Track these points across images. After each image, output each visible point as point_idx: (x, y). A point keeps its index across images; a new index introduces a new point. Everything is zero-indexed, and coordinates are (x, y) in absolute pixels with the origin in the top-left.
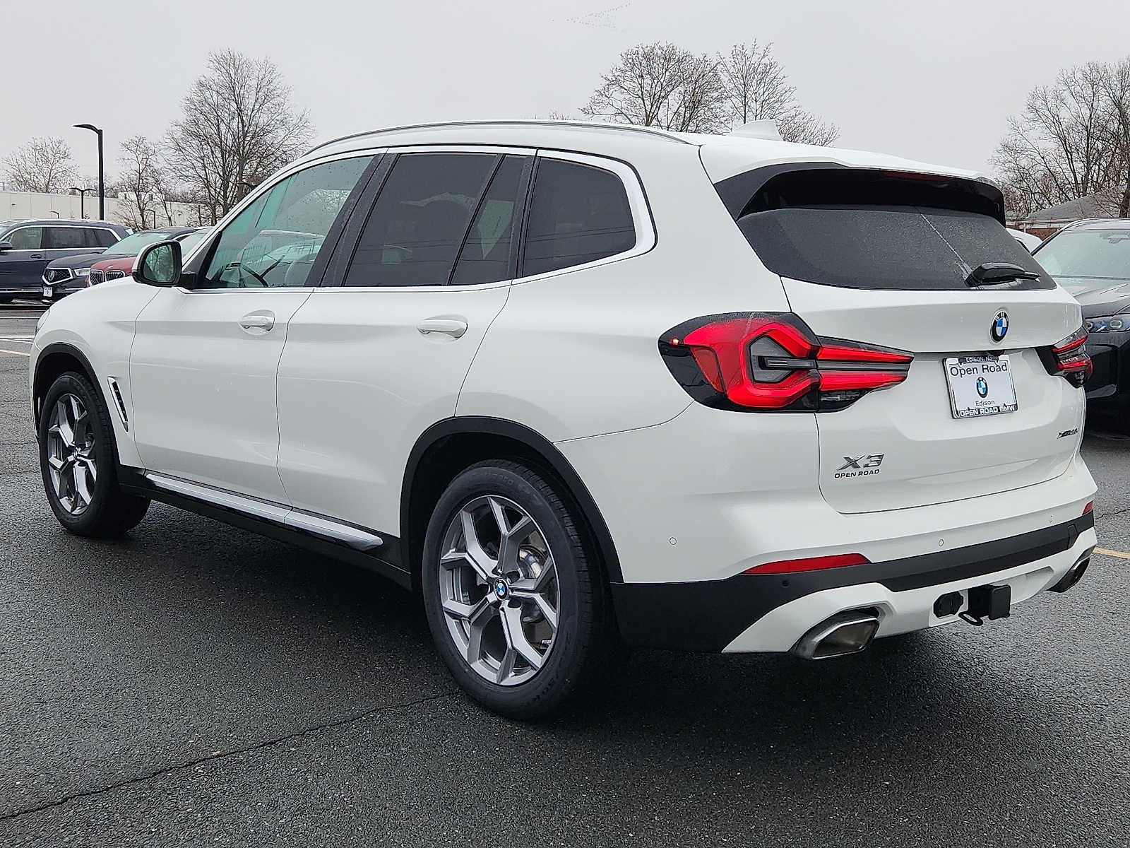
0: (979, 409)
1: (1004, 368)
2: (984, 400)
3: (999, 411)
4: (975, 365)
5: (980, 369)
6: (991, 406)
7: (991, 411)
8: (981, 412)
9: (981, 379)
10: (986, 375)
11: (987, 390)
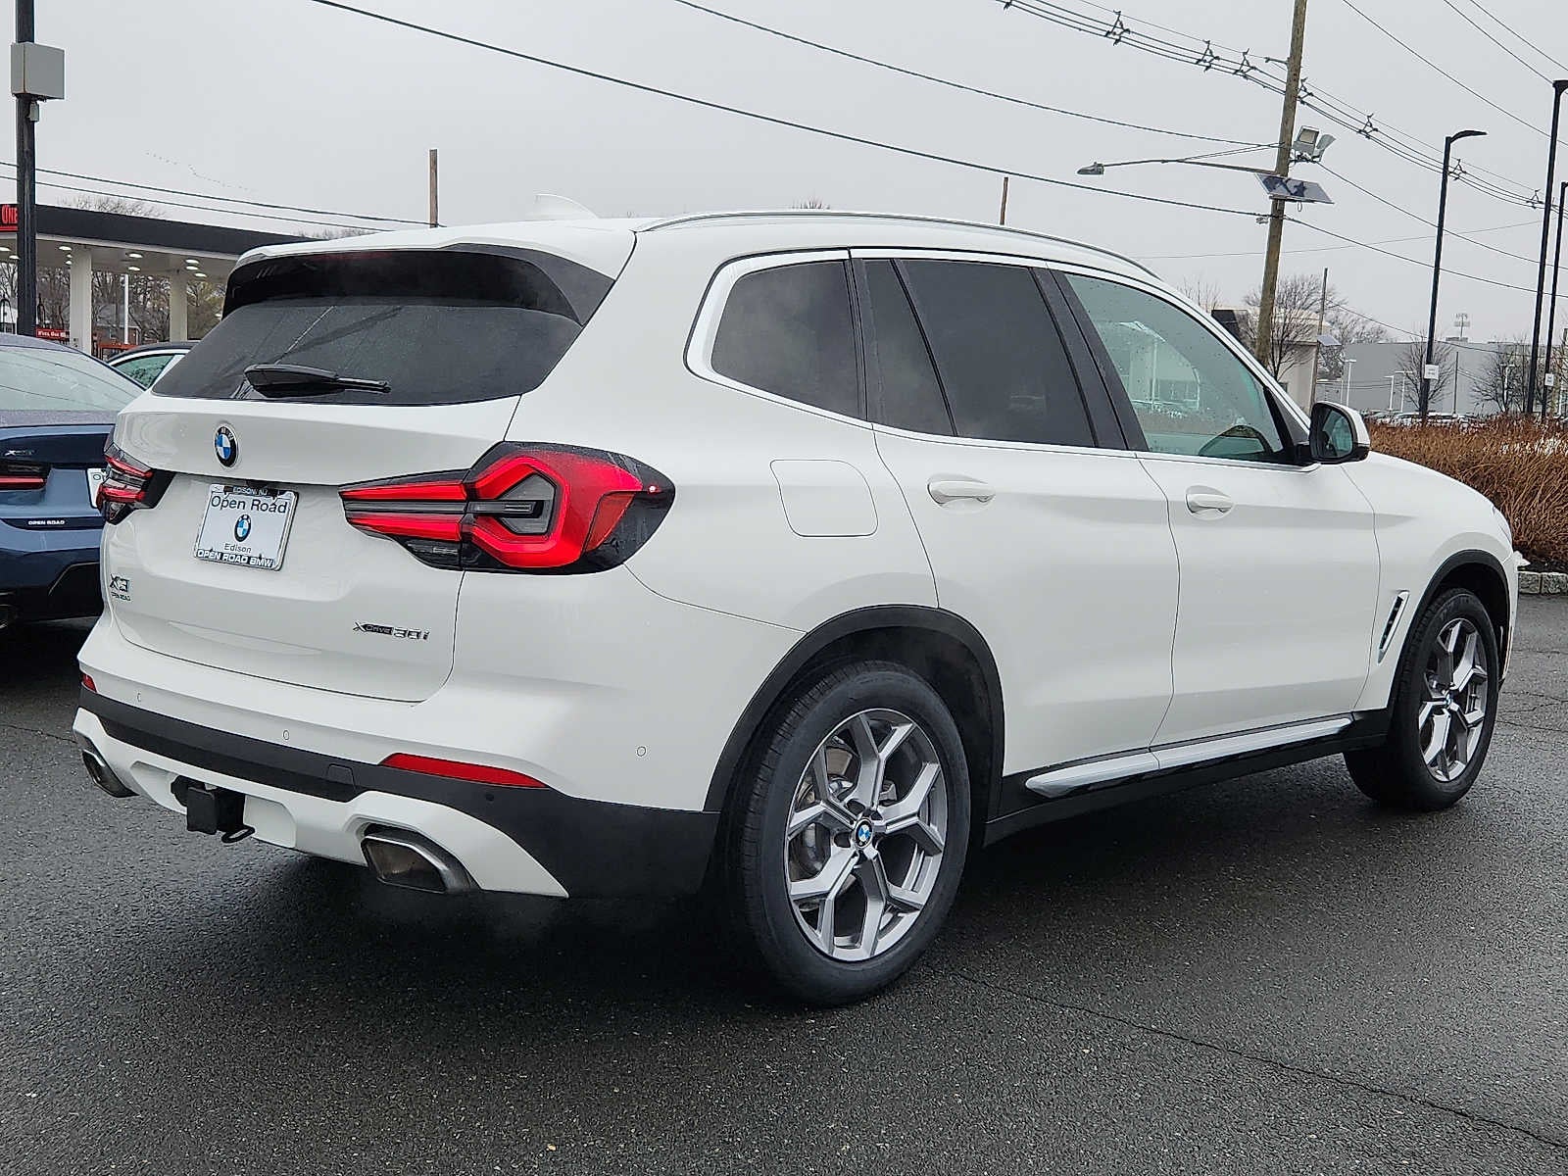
0: (222, 554)
1: (282, 509)
2: (241, 544)
3: (248, 562)
4: (242, 498)
5: (249, 505)
6: (241, 553)
7: (238, 559)
8: (224, 558)
9: (245, 517)
10: (254, 514)
11: (247, 535)
